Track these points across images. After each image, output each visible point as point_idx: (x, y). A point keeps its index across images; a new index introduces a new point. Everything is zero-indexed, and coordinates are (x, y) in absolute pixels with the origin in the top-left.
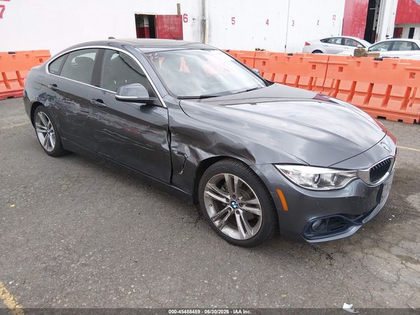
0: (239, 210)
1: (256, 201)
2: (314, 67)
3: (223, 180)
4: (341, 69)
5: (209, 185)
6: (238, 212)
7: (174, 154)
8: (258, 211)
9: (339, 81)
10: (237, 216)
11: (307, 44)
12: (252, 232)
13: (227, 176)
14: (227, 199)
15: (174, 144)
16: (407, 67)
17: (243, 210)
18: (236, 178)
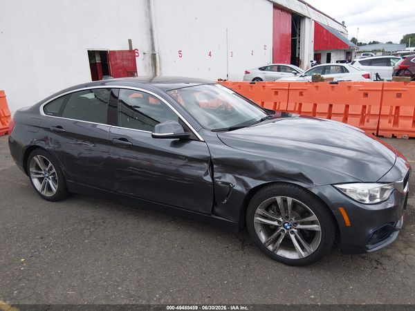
0: (294, 230)
1: (314, 217)
2: (276, 93)
3: (275, 202)
4: (301, 94)
5: (259, 211)
6: (292, 232)
7: (218, 185)
8: (316, 227)
9: (301, 105)
10: (292, 237)
11: (247, 72)
12: (312, 249)
13: (279, 199)
14: (279, 222)
15: (216, 175)
16: (360, 88)
17: (298, 229)
18: (290, 200)
